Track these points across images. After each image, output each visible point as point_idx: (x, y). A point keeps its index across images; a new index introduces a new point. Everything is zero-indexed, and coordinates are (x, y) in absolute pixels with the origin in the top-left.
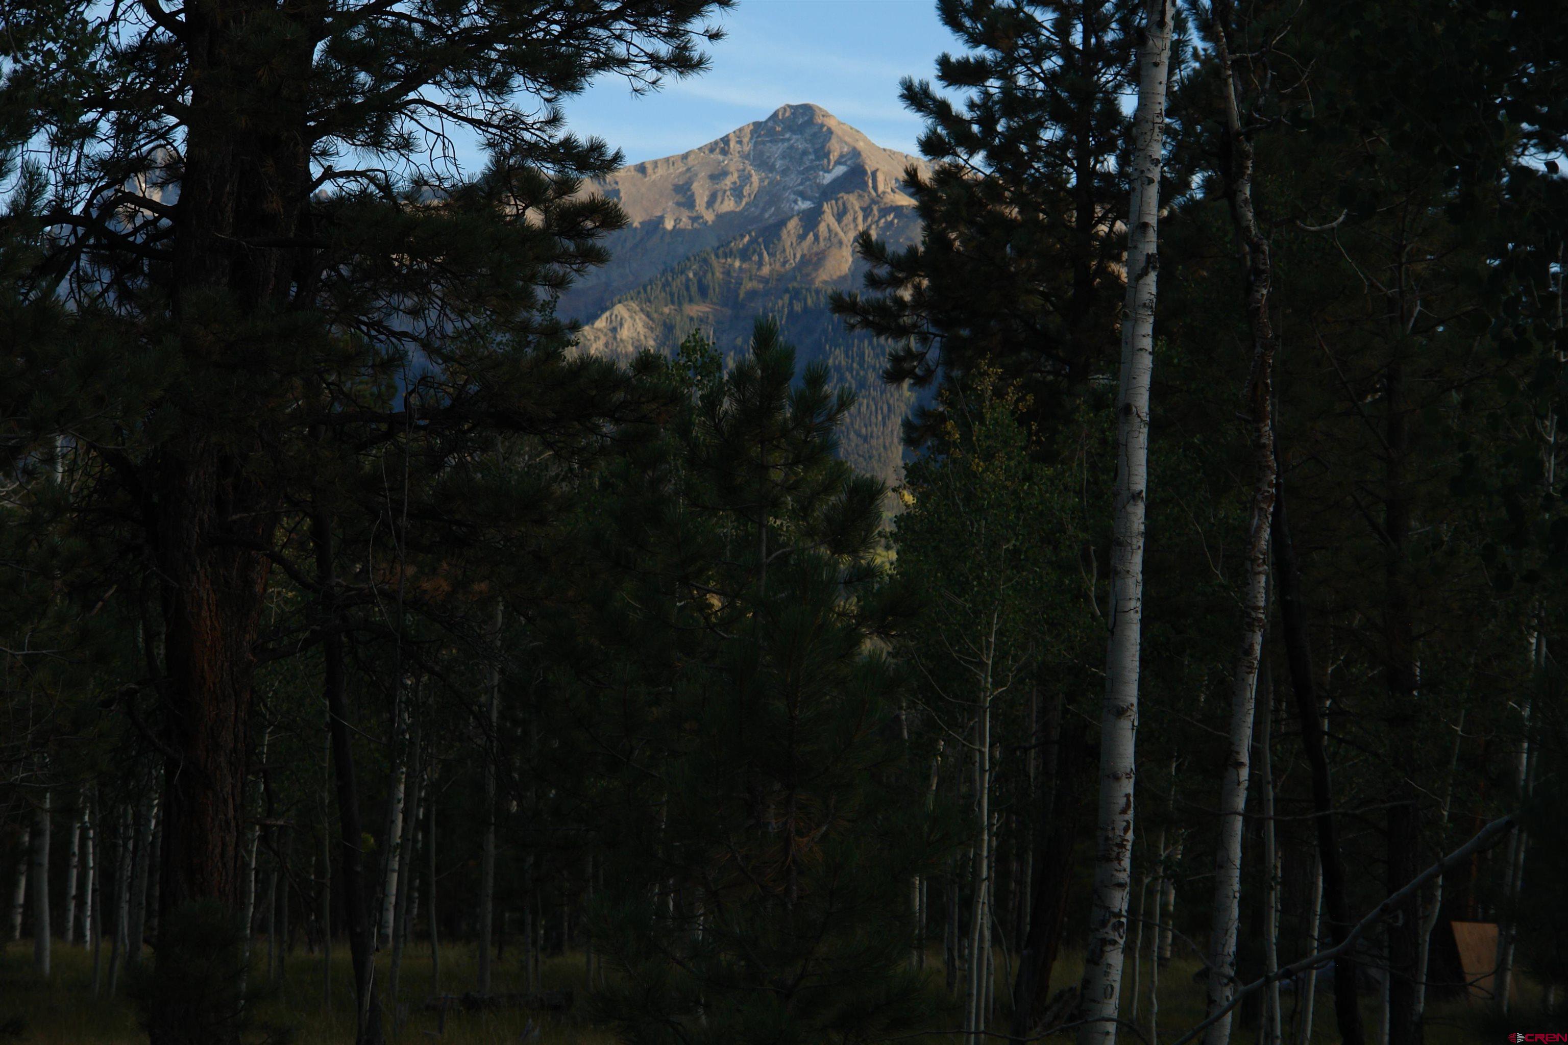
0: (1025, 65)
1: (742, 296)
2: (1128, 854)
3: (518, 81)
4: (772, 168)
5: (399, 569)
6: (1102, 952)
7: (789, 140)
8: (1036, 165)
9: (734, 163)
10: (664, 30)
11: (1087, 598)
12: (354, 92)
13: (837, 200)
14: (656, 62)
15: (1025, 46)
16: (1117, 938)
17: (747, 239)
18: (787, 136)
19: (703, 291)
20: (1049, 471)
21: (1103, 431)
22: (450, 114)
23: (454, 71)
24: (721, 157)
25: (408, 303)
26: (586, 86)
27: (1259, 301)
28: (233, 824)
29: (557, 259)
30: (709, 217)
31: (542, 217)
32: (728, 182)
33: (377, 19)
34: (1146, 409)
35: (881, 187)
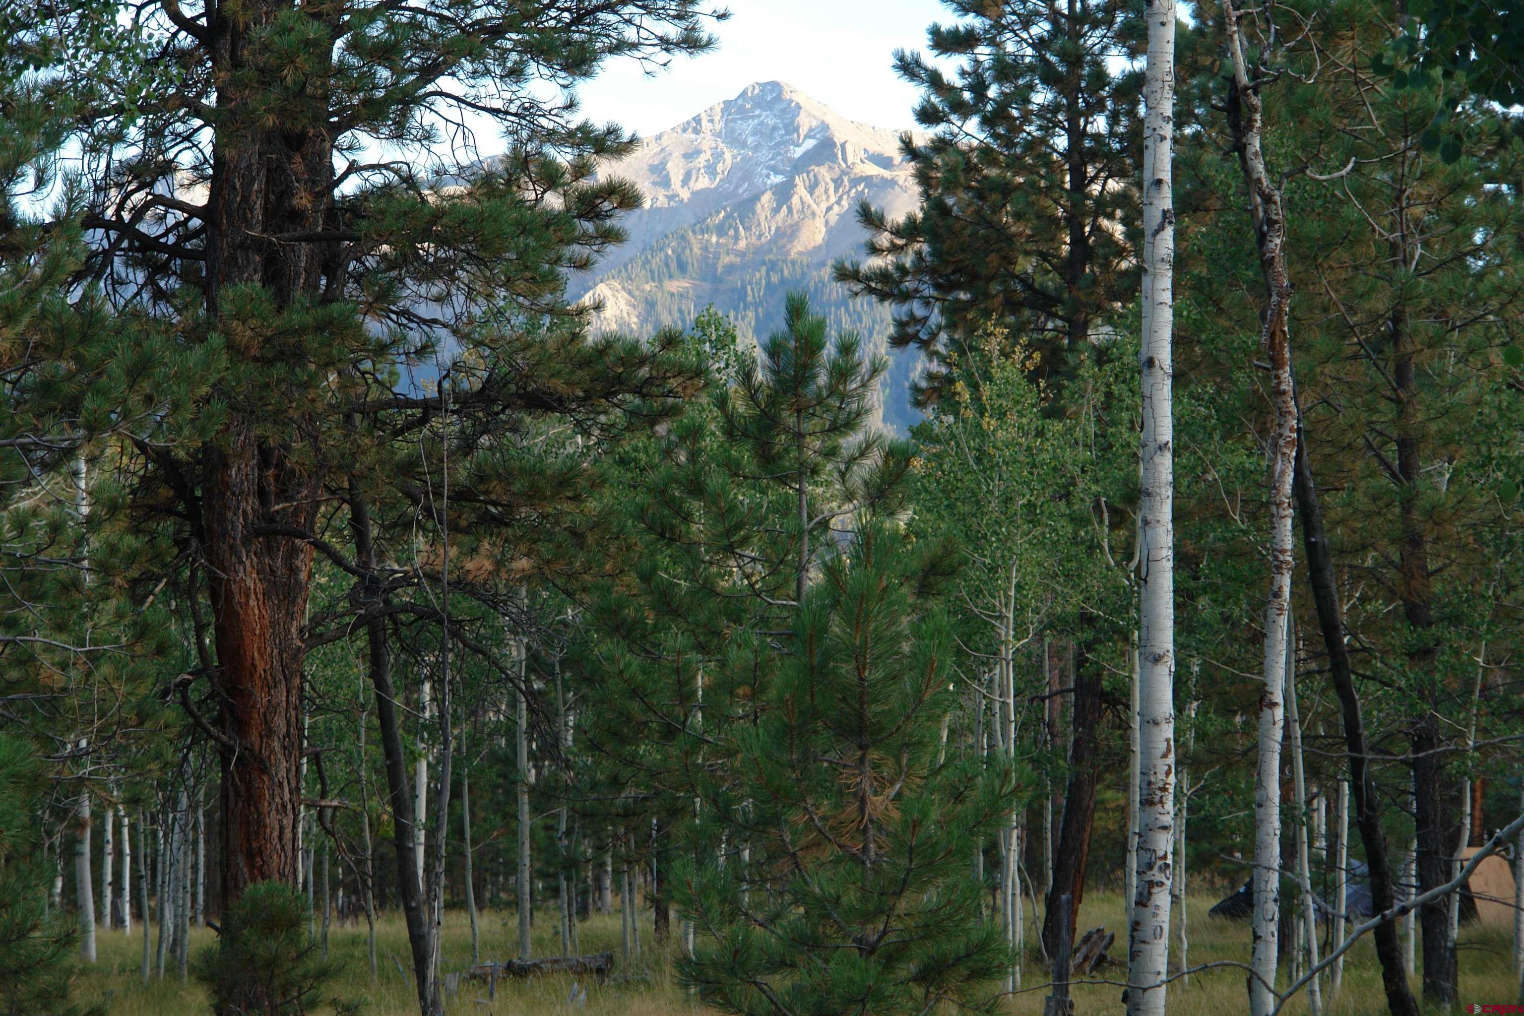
0: (1014, 31)
1: (720, 270)
2: (1171, 797)
3: (532, 67)
4: (744, 145)
5: (442, 551)
6: (1150, 893)
7: (759, 116)
8: (1027, 129)
9: (707, 142)
10: (672, 13)
11: (1101, 548)
12: (376, 87)
13: (808, 173)
14: (665, 43)
15: (1014, 13)
16: (1164, 880)
17: (722, 214)
18: (757, 112)
19: (682, 267)
20: (1058, 427)
21: (1108, 385)
22: (469, 104)
23: (472, 62)
24: (694, 136)
25: (435, 290)
26: (598, 70)
27: (1273, 251)
28: (289, 807)
29: (577, 240)
30: (685, 195)
31: (561, 200)
32: (701, 160)
33: (393, 15)
34: (1169, 362)
35: (850, 159)
